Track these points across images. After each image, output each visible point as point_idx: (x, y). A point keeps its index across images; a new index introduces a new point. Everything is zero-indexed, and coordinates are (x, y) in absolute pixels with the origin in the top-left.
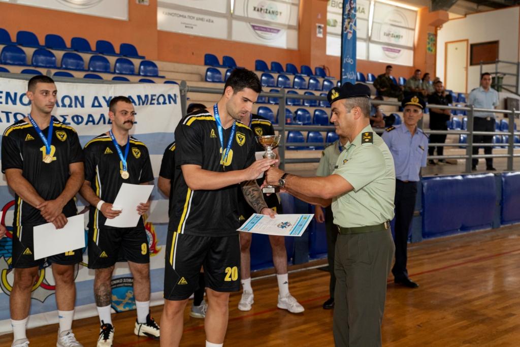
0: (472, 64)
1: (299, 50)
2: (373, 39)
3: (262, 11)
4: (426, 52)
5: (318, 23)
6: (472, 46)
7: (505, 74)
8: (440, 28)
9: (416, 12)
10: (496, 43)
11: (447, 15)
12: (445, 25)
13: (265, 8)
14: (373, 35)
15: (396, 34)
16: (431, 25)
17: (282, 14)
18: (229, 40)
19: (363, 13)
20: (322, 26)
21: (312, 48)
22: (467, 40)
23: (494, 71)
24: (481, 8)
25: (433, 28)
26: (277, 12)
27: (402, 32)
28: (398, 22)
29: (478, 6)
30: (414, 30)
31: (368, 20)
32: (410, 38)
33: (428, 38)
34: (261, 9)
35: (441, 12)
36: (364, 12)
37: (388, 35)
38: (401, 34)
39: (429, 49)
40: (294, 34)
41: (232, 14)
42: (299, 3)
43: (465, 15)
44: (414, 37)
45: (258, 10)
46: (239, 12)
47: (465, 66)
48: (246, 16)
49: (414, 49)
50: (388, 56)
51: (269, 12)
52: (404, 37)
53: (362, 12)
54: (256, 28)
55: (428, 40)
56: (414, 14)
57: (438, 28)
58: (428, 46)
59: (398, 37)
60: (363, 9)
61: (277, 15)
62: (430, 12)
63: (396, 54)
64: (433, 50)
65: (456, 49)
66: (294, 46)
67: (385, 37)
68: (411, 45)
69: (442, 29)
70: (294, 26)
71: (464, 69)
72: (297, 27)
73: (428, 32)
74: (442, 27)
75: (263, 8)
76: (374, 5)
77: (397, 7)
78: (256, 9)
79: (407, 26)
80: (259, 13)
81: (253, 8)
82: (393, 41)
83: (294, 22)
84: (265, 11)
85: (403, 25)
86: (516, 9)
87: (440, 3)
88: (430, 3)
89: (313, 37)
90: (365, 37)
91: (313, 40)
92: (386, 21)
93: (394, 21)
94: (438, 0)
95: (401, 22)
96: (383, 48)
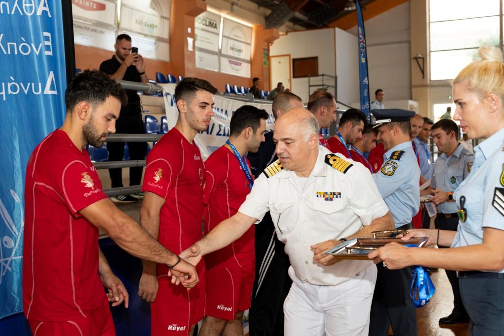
0: (294, 77)
1: (171, 62)
2: (223, 52)
3: (143, 25)
4: (262, 66)
5: (189, 37)
6: (294, 60)
7: (328, 86)
8: (272, 44)
9: (251, 28)
10: (316, 58)
11: (278, 33)
12: (276, 42)
13: (144, 21)
14: (222, 49)
16: (266, 41)
17: (157, 28)
19: (215, 29)
21: (186, 61)
22: (289, 55)
23: (321, 83)
24: (297, 27)
25: (266, 44)
26: (153, 25)
27: (243, 47)
28: (239, 37)
29: (294, 25)
30: (250, 44)
31: (219, 35)
32: (248, 52)
33: (264, 53)
34: (142, 22)
35: (274, 30)
37: (233, 49)
38: (242, 49)
39: (265, 63)
40: (165, 47)
41: (119, 26)
42: (170, 18)
43: (287, 33)
44: (251, 52)
46: (124, 24)
47: (289, 78)
49: (251, 62)
50: (233, 68)
51: (148, 25)
52: (244, 52)
55: (263, 55)
56: (250, 30)
57: (270, 44)
58: (264, 60)
59: (240, 51)
60: (216, 24)
61: (153, 28)
62: (264, 29)
63: (239, 67)
64: (267, 64)
65: (280, 63)
66: (166, 57)
67: (231, 51)
68: (248, 59)
69: (273, 45)
70: (166, 39)
71: (288, 81)
72: (169, 41)
73: (263, 47)
74: (273, 43)
76: (223, 21)
77: (239, 23)
78: (138, 22)
79: (245, 41)
80: (140, 26)
81: (135, 21)
82: (236, 55)
83: (166, 36)
84: (145, 24)
85: (242, 40)
86: (331, 30)
87: (273, 22)
88: (264, 21)
89: (185, 50)
90: (217, 50)
91: (186, 53)
92: (232, 36)
93: (237, 36)
94: (270, 19)
95: (241, 38)
96: (230, 61)
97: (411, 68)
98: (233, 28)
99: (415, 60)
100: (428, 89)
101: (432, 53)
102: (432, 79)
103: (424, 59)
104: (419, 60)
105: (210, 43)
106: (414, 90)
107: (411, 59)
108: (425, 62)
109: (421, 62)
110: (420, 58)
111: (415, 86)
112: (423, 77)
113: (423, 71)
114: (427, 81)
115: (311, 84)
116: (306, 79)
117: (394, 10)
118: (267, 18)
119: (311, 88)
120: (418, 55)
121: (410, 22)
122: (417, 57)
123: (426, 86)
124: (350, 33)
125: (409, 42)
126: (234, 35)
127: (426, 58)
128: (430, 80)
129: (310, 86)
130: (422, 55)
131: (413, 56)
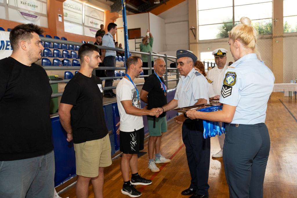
1: (49, 28)
3: (26, 4)
5: (59, 14)
8: (115, 21)
9: (103, 12)
10: (140, 29)
11: (118, 16)
12: (117, 20)
14: (85, 23)
15: (95, 23)
17: (38, 7)
18: (7, 20)
20: (61, 15)
21: (57, 27)
26: (35, 5)
28: (96, 17)
29: (129, 12)
30: (103, 21)
31: (82, 15)
34: (25, 3)
35: (116, 13)
36: (80, 10)
37: (92, 23)
38: (98, 23)
40: (45, 19)
41: (7, 4)
42: (47, 2)
45: (24, 3)
46: (12, 3)
48: (16, 6)
50: (92, 33)
51: (30, 6)
53: (79, 10)
54: (23, 14)
61: (35, 7)
62: (110, 13)
65: (121, 31)
66: (46, 26)
70: (45, 15)
72: (47, 15)
75: (26, 3)
76: (85, 7)
77: (95, 9)
78: (23, 3)
79: (100, 19)
80: (24, 5)
81: (21, 2)
82: (94, 26)
83: (45, 12)
84: (28, 4)
85: (98, 18)
86: (147, 14)
87: (115, 9)
88: (110, 8)
89: (56, 21)
90: (81, 23)
91: (57, 23)
92: (91, 16)
93: (94, 16)
94: (113, 7)
95: (97, 17)
96: (90, 29)
97: (189, 34)
98: (92, 11)
99: (191, 30)
100: (198, 45)
101: (199, 26)
102: (200, 40)
103: (195, 29)
104: (193, 30)
105: (76, 18)
106: (191, 45)
107: (189, 29)
108: (196, 31)
109: (194, 31)
110: (194, 29)
111: (191, 43)
112: (195, 39)
113: (195, 36)
114: (197, 41)
115: (136, 42)
116: (134, 40)
117: (180, 5)
118: (112, 7)
119: (136, 44)
120: (192, 27)
121: (188, 10)
122: (192, 28)
123: (196, 43)
124: (159, 16)
125: (188, 21)
126: (92, 15)
127: (197, 29)
128: (199, 40)
129: (136, 43)
130: (194, 27)
131: (190, 28)
